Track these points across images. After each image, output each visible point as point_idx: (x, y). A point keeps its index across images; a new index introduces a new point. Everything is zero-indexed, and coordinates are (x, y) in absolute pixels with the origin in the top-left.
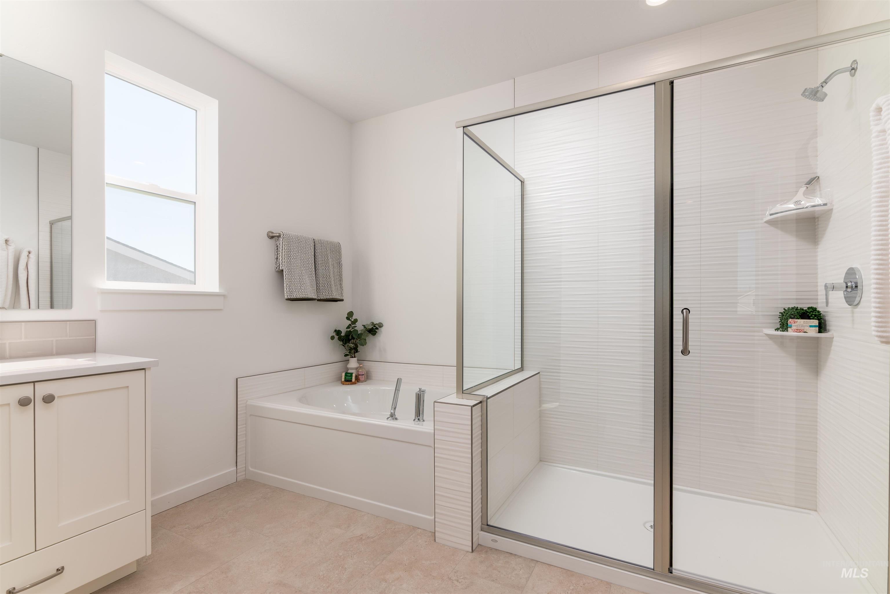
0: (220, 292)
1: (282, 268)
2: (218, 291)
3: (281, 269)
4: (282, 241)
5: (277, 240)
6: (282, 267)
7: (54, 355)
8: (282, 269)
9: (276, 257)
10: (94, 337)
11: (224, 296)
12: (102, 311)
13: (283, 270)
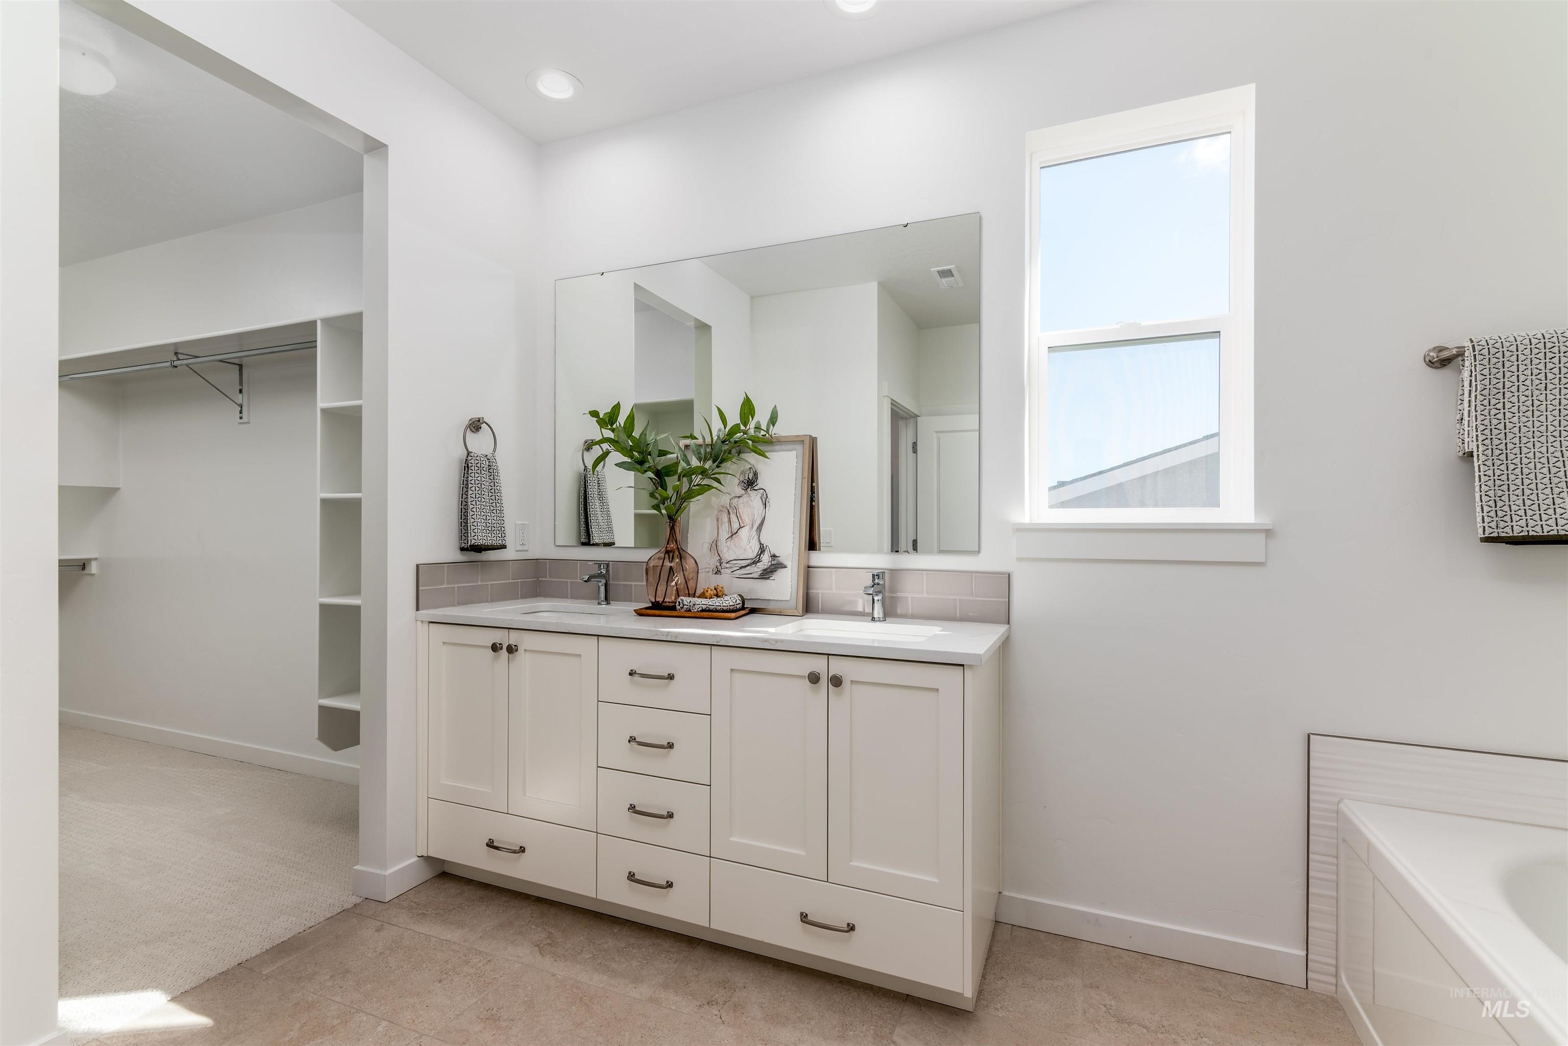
0: (1257, 522)
1: (1470, 448)
2: (1253, 521)
3: (1467, 450)
4: (1469, 369)
5: (1461, 367)
6: (1470, 443)
7: (957, 621)
8: (1470, 450)
9: (1458, 417)
10: (1007, 600)
11: (1268, 533)
12: (1019, 559)
13: (1471, 454)
